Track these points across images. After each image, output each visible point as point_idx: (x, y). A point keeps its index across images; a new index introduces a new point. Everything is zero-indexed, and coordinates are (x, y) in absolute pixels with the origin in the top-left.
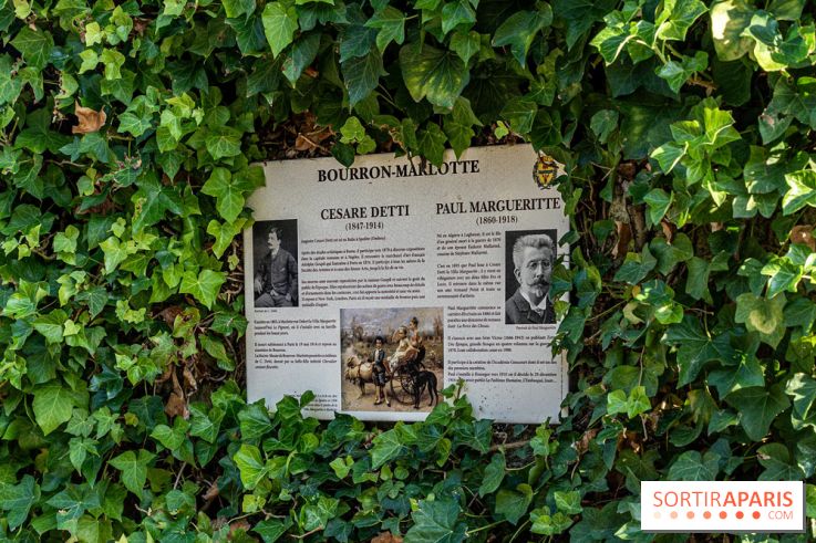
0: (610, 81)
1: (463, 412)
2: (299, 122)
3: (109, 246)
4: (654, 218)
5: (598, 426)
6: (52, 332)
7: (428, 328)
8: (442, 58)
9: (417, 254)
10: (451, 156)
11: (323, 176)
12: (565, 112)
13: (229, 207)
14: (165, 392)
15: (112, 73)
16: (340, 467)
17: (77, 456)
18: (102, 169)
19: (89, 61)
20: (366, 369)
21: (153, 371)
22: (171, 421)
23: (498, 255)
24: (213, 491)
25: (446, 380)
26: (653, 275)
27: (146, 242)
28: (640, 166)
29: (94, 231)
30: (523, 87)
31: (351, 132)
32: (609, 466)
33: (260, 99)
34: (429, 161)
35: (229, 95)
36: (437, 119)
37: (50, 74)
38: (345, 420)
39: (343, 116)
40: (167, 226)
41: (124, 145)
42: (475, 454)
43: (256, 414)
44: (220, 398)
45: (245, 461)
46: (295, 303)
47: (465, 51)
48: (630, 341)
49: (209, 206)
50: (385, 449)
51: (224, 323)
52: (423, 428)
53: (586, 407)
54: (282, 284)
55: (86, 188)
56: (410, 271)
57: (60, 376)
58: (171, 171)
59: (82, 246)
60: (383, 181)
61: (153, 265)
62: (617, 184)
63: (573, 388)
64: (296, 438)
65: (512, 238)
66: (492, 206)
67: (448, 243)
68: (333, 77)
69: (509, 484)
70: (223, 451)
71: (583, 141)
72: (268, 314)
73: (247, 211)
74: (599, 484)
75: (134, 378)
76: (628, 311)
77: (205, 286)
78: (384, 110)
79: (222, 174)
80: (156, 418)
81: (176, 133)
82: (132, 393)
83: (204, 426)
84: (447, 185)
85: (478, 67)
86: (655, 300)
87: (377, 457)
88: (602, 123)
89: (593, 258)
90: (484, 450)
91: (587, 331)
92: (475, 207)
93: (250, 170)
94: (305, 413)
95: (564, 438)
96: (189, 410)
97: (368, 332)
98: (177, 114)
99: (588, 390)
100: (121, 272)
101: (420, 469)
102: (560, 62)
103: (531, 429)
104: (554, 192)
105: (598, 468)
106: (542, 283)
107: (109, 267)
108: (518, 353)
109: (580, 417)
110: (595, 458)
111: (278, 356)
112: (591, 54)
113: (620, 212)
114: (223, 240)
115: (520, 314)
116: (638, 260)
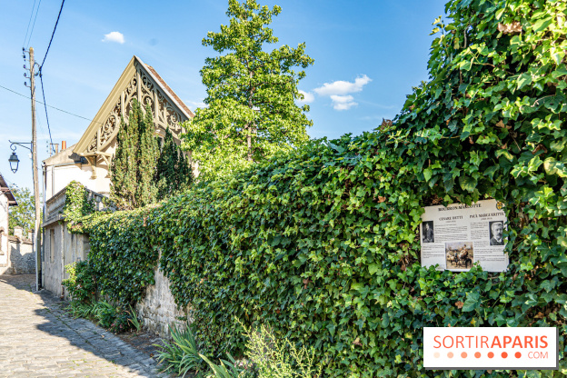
0: (517, 182)
1: (479, 269)
2: (433, 197)
3: (387, 229)
4: (531, 217)
5: (518, 273)
6: (373, 250)
7: (469, 247)
8: (470, 179)
9: (465, 228)
10: (473, 203)
11: (440, 210)
12: (504, 190)
13: (416, 218)
14: (400, 264)
15: (387, 188)
16: (446, 284)
17: (379, 280)
18: (385, 211)
19: (382, 185)
20: (452, 258)
21: (397, 259)
22: (402, 272)
23: (488, 228)
24: (413, 290)
25: (474, 261)
26: (532, 232)
27: (396, 228)
28: (526, 203)
29: (383, 225)
30: (492, 185)
31: (447, 198)
32: (522, 283)
33: (423, 192)
34: (467, 204)
35: (416, 191)
36: (470, 194)
37: (373, 189)
38: (447, 271)
39: (444, 195)
40: (401, 224)
41: (390, 205)
42: (483, 280)
43: (424, 270)
44: (414, 266)
45: (421, 283)
46: (433, 241)
47: (476, 177)
48: (526, 250)
49: (411, 218)
50: (458, 279)
51: (415, 247)
52: (469, 273)
53: (514, 268)
54: (430, 236)
55: (381, 215)
56: (463, 233)
57: (375, 261)
58: (401, 210)
59: (380, 229)
60: (455, 210)
61: (397, 233)
62: (520, 208)
63: (510, 262)
64: (434, 276)
65: (491, 223)
66: (486, 215)
67: (473, 225)
68: (441, 185)
69: (493, 288)
70: (415, 279)
71: (510, 198)
72: (427, 244)
73: (421, 219)
74: (520, 289)
75: (393, 261)
76: (525, 242)
77: (410, 238)
78: (455, 192)
79: (414, 210)
80: (398, 271)
81: (403, 201)
82: (392, 265)
83: (411, 273)
84: (472, 210)
85: (479, 181)
86: (533, 239)
87: (456, 281)
88: (515, 193)
89: (514, 228)
90: (485, 279)
91: (514, 247)
92: (481, 216)
93: (421, 209)
94: (436, 269)
95: (508, 276)
96: (407, 269)
97: (453, 249)
98: (403, 197)
99: (515, 263)
100: (389, 235)
101: (468, 284)
102: (502, 178)
103: (499, 274)
104: (502, 211)
105: (519, 284)
106: (500, 235)
107: (386, 234)
108: (494, 253)
109: (513, 271)
110: (517, 282)
111: (429, 255)
112: (511, 176)
113: (521, 215)
114: (415, 226)
115: (495, 243)
116: (527, 228)
